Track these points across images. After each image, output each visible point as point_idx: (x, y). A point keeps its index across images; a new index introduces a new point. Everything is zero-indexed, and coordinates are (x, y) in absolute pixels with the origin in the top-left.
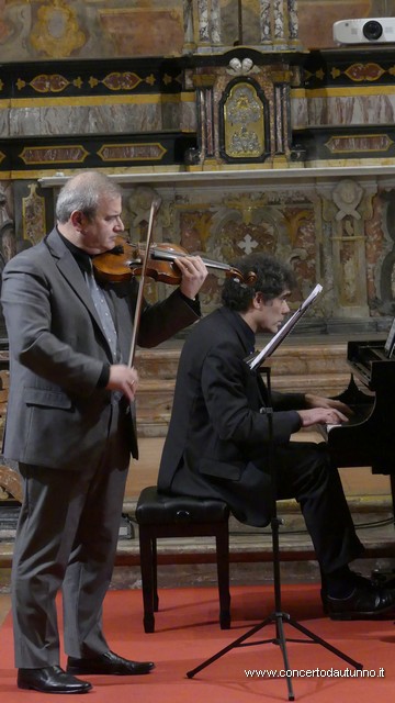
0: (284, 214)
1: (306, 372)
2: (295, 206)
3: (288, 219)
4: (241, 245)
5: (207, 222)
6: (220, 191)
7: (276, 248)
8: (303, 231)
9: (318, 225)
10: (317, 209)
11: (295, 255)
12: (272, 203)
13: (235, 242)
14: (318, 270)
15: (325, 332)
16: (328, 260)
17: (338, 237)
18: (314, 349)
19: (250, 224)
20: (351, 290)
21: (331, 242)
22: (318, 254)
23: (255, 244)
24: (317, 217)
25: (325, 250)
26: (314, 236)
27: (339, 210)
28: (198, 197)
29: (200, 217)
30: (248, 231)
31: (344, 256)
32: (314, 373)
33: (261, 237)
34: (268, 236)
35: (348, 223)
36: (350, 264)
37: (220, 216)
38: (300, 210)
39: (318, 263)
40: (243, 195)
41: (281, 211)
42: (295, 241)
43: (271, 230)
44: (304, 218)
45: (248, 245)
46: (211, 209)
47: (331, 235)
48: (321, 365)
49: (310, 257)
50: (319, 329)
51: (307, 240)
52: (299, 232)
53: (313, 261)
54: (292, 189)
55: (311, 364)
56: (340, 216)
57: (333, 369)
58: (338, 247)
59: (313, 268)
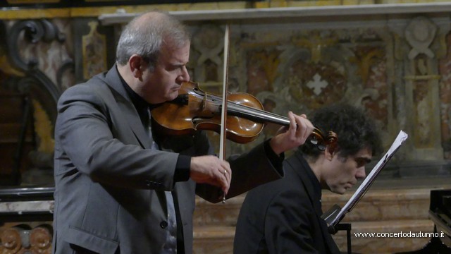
0: (356, 53)
1: (378, 219)
2: (365, 45)
3: (359, 58)
4: (310, 85)
5: (274, 60)
6: (289, 29)
7: (346, 88)
8: (375, 70)
9: (390, 64)
10: (389, 48)
11: (365, 95)
12: (342, 41)
13: (304, 81)
14: (390, 110)
15: (397, 175)
16: (401, 100)
17: (411, 77)
18: (388, 194)
19: (320, 63)
20: (424, 132)
21: (404, 82)
22: (390, 95)
23: (324, 84)
24: (389, 56)
25: (397, 89)
26: (385, 75)
27: (411, 48)
28: (266, 36)
29: (267, 56)
30: (318, 71)
31: (417, 96)
32: (388, 219)
33: (331, 76)
34: (339, 76)
35: (421, 62)
36: (423, 104)
37: (287, 54)
38: (372, 49)
39: (391, 103)
40: (312, 33)
41: (351, 49)
42: (366, 81)
43: (341, 70)
44: (375, 57)
45: (318, 84)
46: (279, 48)
47: (403, 75)
48: (395, 210)
49: (382, 97)
50: (391, 172)
51: (379, 79)
52: (371, 72)
53: (385, 102)
54: (362, 26)
55: (385, 209)
56: (413, 54)
57: (408, 214)
58: (410, 87)
59: (385, 110)
